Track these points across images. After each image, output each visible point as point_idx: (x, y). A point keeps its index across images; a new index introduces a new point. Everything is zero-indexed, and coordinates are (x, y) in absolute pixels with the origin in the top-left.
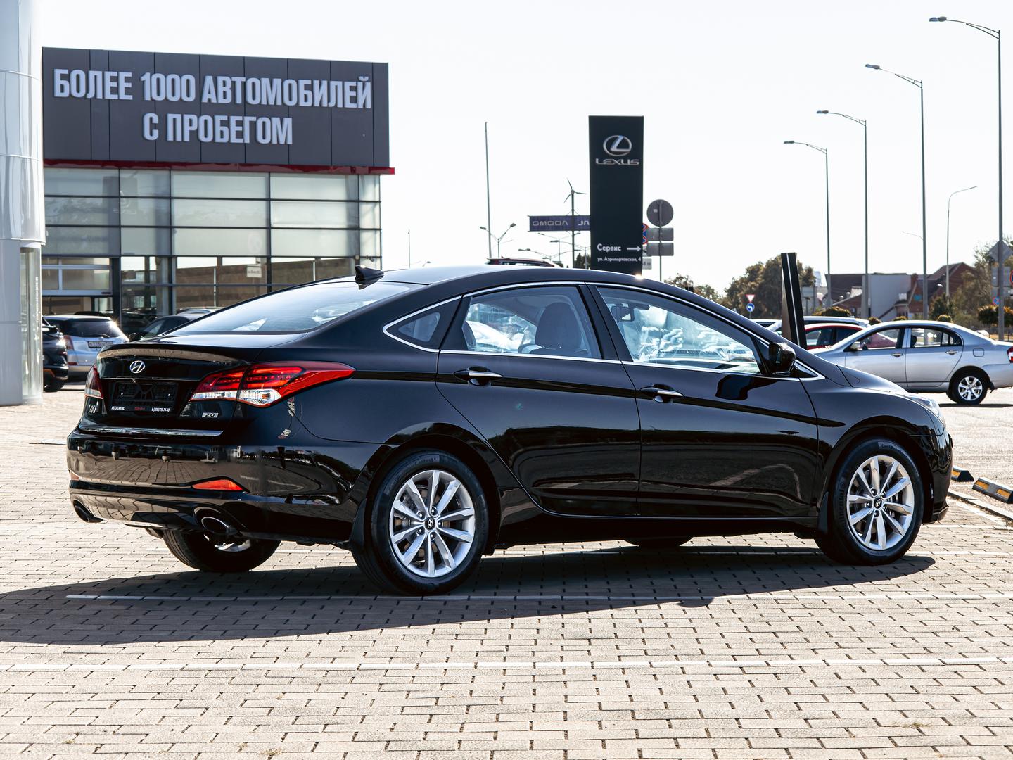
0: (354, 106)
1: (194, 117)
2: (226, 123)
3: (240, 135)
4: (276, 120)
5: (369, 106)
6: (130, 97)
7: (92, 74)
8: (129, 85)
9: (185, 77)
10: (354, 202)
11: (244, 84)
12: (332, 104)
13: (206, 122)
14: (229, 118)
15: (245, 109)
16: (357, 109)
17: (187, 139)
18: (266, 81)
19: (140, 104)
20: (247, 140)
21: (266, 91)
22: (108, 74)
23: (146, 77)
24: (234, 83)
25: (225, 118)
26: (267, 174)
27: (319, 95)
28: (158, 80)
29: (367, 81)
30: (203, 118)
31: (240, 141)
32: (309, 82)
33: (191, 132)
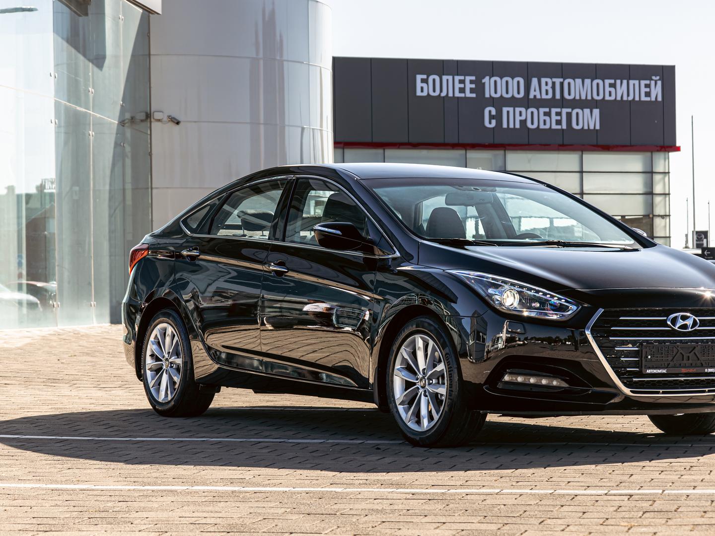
0: (648, 99)
1: (523, 110)
2: (548, 114)
3: (559, 122)
4: (587, 111)
5: (660, 99)
6: (474, 95)
7: (445, 78)
8: (473, 86)
9: (516, 79)
10: (649, 173)
11: (562, 84)
12: (631, 98)
13: (532, 113)
14: (550, 110)
15: (563, 103)
16: (651, 101)
17: (518, 126)
18: (579, 81)
19: (481, 100)
20: (564, 126)
21: (578, 89)
22: (457, 78)
23: (486, 80)
24: (554, 83)
25: (547, 110)
26: (580, 153)
27: (621, 91)
28: (495, 82)
29: (658, 80)
30: (530, 110)
31: (559, 127)
32: (612, 81)
33: (521, 121)
